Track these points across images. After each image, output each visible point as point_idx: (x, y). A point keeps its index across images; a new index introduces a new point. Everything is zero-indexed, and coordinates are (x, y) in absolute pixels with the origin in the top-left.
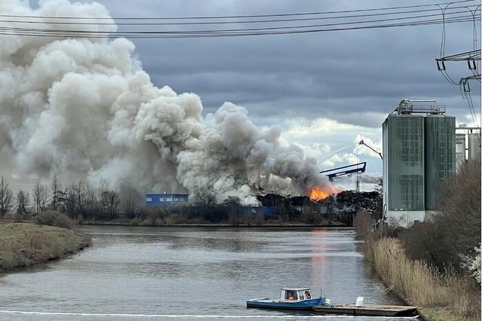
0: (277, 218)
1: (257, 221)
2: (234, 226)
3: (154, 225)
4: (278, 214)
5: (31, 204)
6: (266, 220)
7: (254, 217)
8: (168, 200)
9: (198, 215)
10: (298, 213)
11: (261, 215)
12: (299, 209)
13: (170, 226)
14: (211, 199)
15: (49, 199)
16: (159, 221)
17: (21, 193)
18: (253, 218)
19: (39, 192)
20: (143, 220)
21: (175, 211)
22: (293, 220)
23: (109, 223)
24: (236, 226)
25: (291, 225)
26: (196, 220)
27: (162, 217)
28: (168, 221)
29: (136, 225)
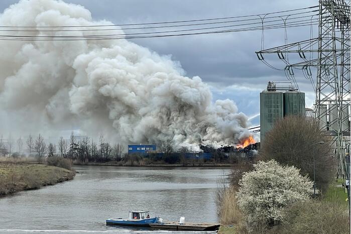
0: (212, 161)
1: (199, 162)
2: (184, 166)
3: (132, 166)
4: (213, 158)
5: (57, 152)
6: (205, 162)
7: (197, 159)
8: (142, 149)
9: (160, 159)
10: (226, 157)
11: (202, 158)
12: (227, 154)
13: (142, 166)
14: (170, 148)
15: (68, 149)
16: (135, 163)
17: (51, 145)
18: (197, 161)
19: (62, 144)
20: (126, 162)
21: (147, 156)
22: (223, 162)
23: (104, 164)
24: (185, 166)
25: (221, 165)
26: (159, 162)
27: (137, 160)
28: (141, 162)
29: (121, 165)
